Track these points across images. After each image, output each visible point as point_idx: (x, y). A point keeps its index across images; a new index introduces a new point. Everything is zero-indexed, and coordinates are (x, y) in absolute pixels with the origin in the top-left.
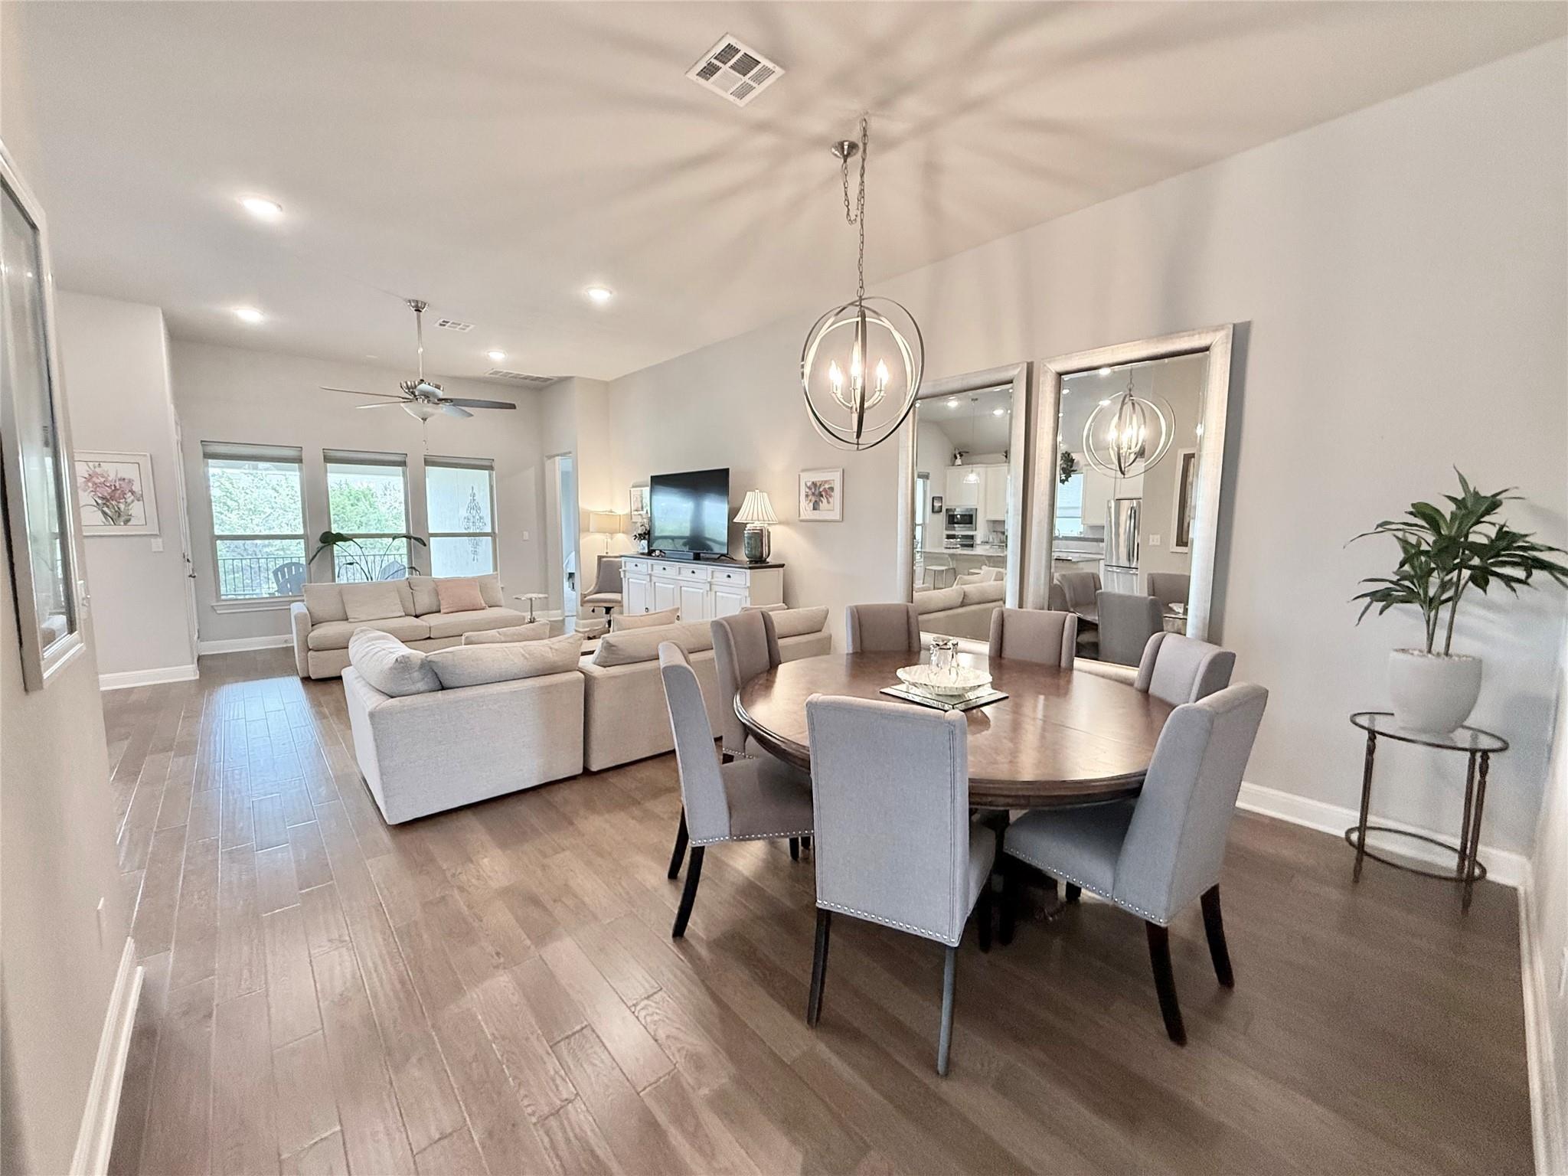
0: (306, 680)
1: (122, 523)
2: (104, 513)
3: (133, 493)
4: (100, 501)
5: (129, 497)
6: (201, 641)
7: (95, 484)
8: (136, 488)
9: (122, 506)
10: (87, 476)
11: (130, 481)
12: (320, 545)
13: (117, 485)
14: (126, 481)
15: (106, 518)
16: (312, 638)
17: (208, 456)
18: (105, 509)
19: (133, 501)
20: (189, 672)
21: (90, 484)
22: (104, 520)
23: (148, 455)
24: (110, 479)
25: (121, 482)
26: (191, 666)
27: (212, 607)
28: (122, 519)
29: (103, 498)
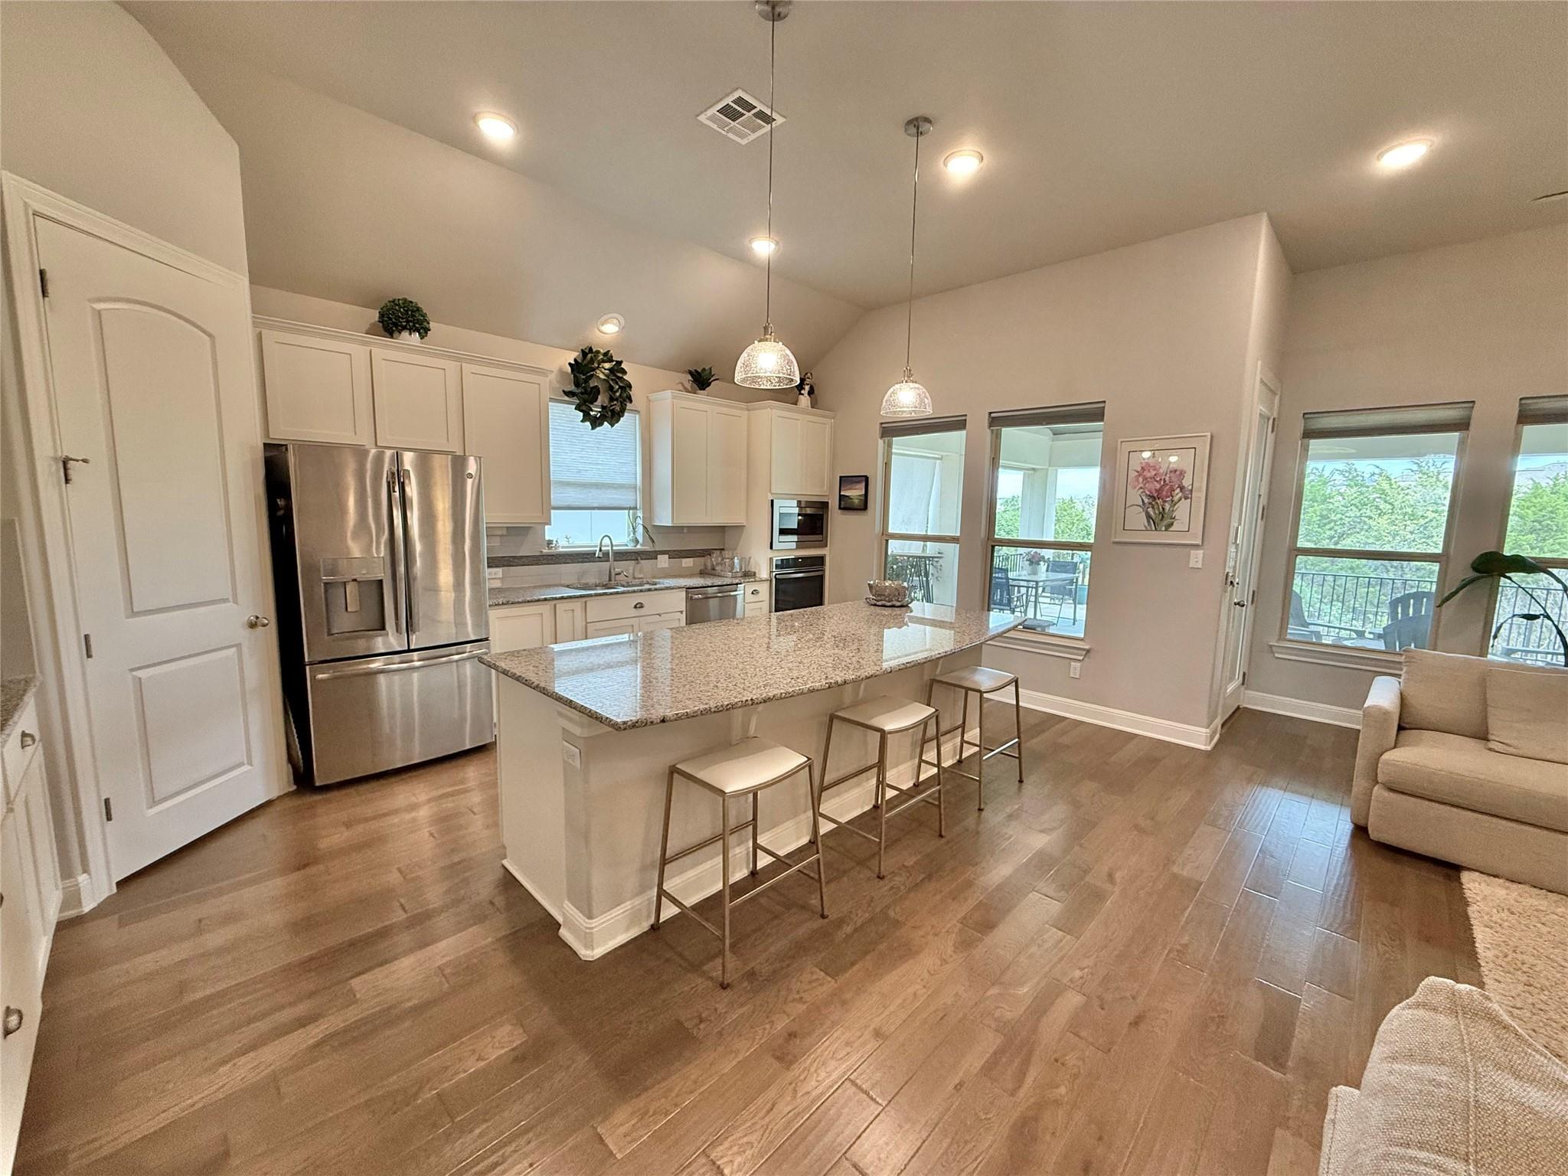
0: (1360, 831)
1: (1163, 529)
2: (1148, 516)
3: (1182, 488)
4: (1146, 500)
5: (1177, 492)
6: (1246, 689)
7: (1145, 479)
8: (1187, 482)
9: (1167, 506)
10: (1139, 469)
11: (1182, 474)
12: (1473, 574)
13: (1167, 479)
14: (1178, 473)
15: (1148, 522)
16: (1387, 763)
17: (1309, 434)
18: (1150, 510)
19: (1180, 500)
20: (1198, 737)
21: (1141, 479)
22: (1146, 524)
23: (1209, 434)
24: (1161, 471)
25: (1172, 475)
26: (1204, 730)
27: (1271, 646)
28: (1165, 522)
29: (1151, 497)
